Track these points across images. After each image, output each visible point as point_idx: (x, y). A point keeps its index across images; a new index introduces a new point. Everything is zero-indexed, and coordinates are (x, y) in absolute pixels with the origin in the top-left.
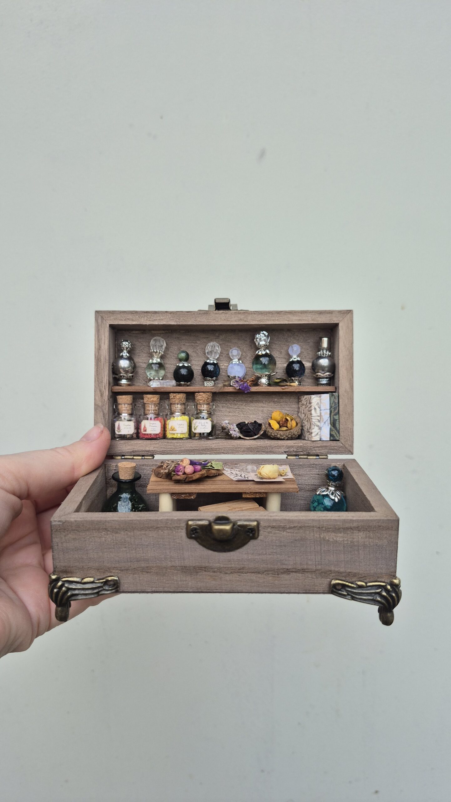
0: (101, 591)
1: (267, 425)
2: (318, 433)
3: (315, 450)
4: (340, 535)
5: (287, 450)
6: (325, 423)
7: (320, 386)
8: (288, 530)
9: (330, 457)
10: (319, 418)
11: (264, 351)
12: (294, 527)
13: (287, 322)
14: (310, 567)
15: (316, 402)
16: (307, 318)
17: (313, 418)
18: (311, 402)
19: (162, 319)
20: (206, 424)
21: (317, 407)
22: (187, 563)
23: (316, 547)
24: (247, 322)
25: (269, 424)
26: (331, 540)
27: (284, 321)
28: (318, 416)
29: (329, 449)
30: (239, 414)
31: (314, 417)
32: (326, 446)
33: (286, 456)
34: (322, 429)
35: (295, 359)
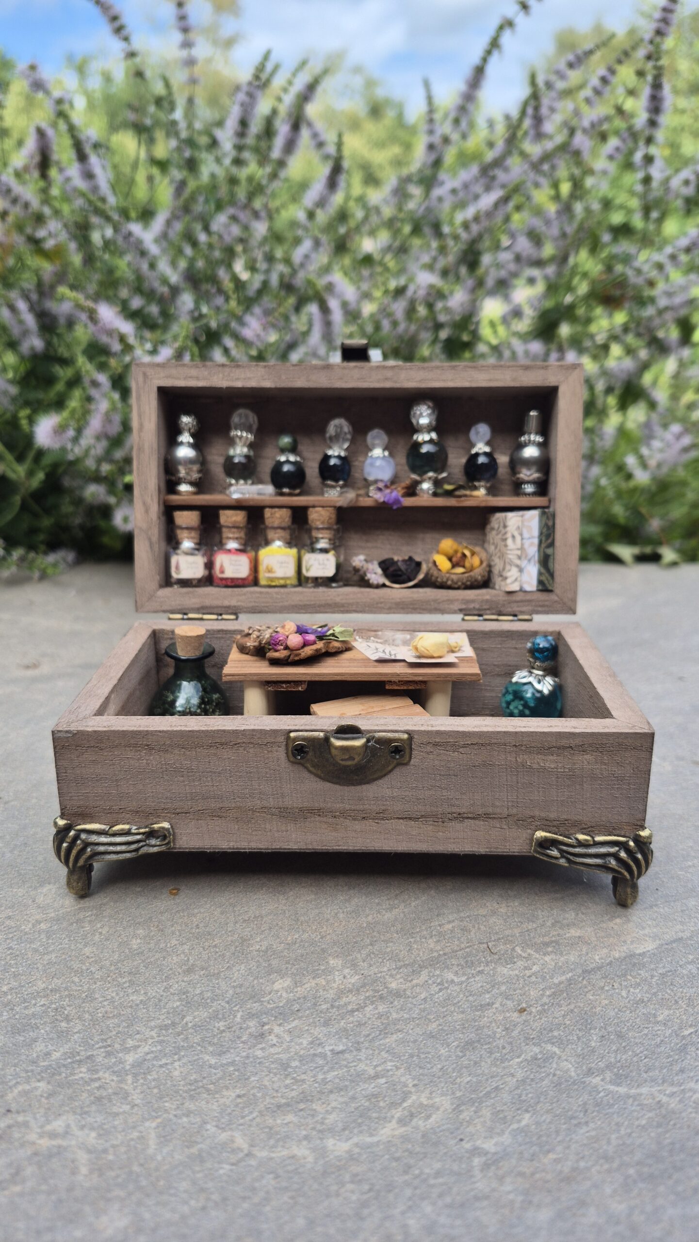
0: (142, 846)
1: (431, 565)
2: (516, 579)
3: (511, 607)
4: (551, 757)
5: (463, 607)
6: (530, 561)
7: (523, 497)
8: (461, 750)
9: (537, 618)
10: (519, 552)
11: (427, 435)
12: (472, 744)
13: (467, 384)
14: (498, 810)
15: (515, 524)
16: (502, 377)
17: (509, 552)
18: (507, 524)
19: (249, 378)
20: (326, 562)
21: (516, 534)
22: (288, 802)
23: (509, 778)
24: (399, 384)
25: (435, 563)
26: (535, 766)
27: (463, 382)
28: (518, 549)
29: (536, 606)
30: (383, 545)
32: (530, 601)
33: (461, 616)
34: (525, 571)
35: (480, 449)
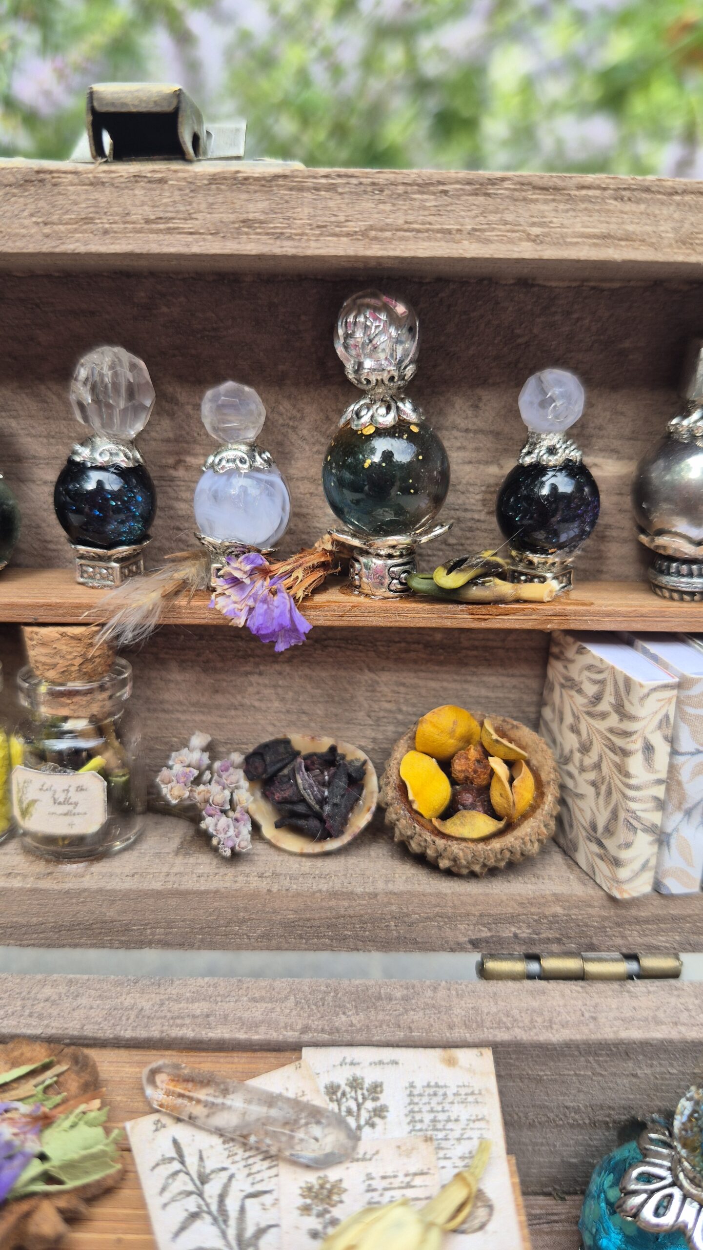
1: (391, 793)
2: (647, 862)
3: (623, 937)
5: (484, 935)
6: (688, 813)
7: (672, 599)
10: (660, 792)
11: (389, 409)
13: (526, 251)
15: (656, 713)
16: (649, 229)
17: (630, 791)
18: (629, 708)
20: (74, 796)
21: (656, 741)
24: (289, 243)
27: (511, 241)
28: (658, 782)
30: (260, 700)
31: (637, 788)
32: (675, 919)
33: (476, 957)
34: (673, 841)
35: (552, 451)
